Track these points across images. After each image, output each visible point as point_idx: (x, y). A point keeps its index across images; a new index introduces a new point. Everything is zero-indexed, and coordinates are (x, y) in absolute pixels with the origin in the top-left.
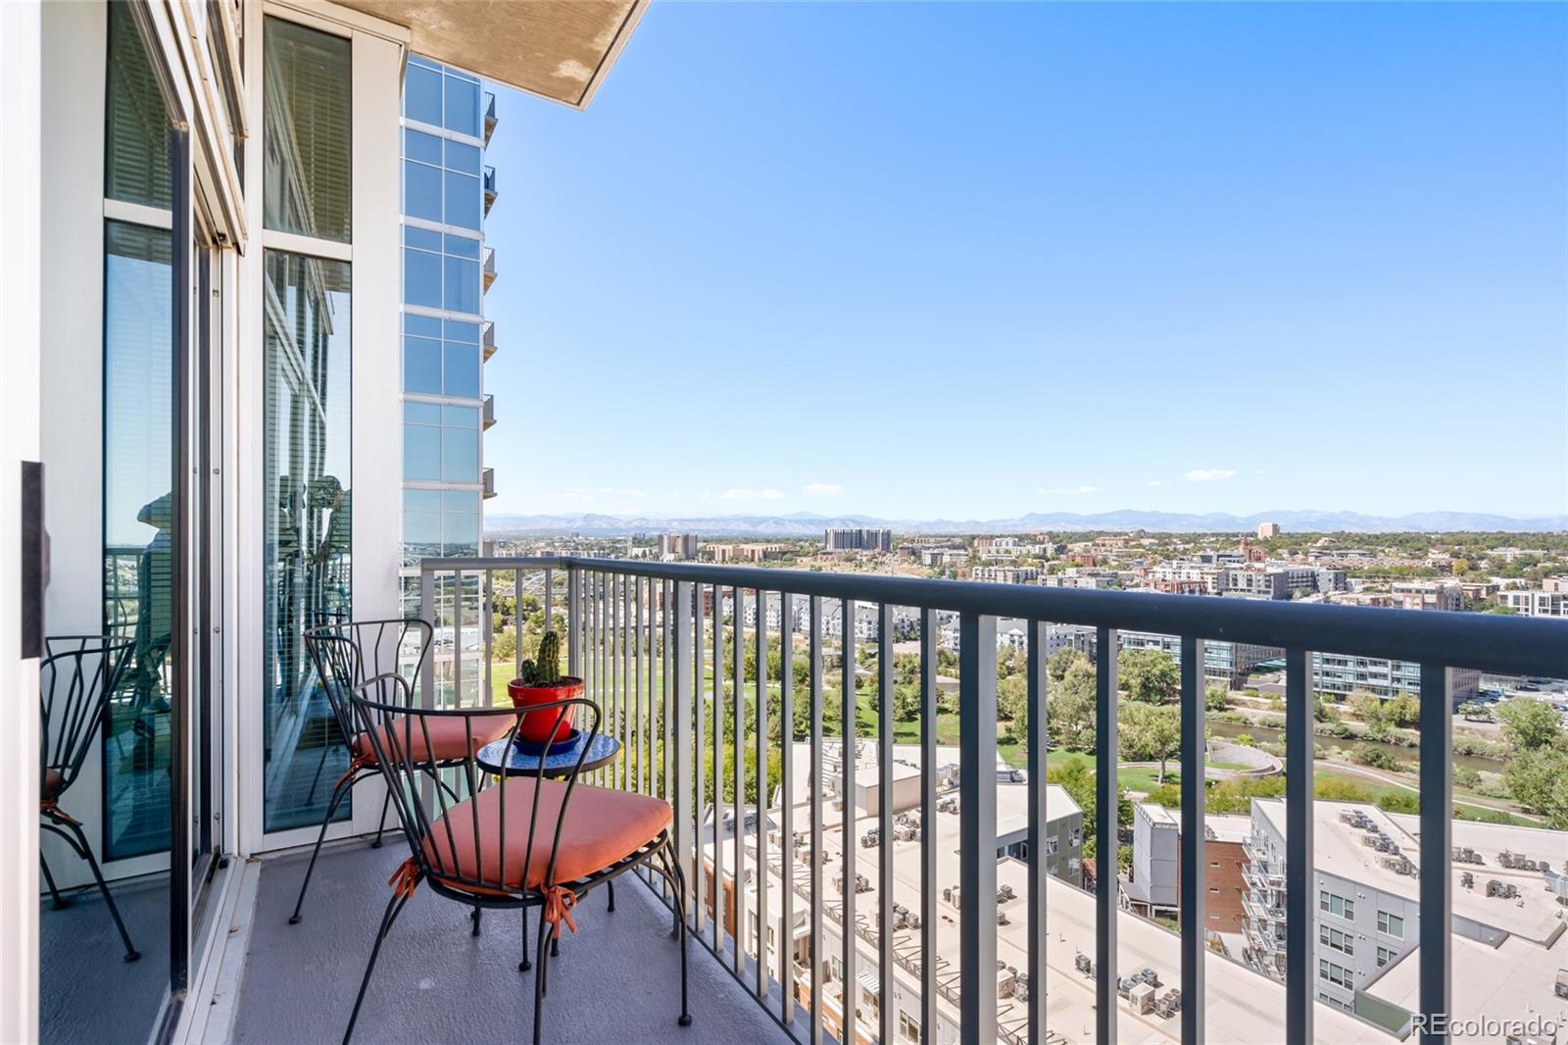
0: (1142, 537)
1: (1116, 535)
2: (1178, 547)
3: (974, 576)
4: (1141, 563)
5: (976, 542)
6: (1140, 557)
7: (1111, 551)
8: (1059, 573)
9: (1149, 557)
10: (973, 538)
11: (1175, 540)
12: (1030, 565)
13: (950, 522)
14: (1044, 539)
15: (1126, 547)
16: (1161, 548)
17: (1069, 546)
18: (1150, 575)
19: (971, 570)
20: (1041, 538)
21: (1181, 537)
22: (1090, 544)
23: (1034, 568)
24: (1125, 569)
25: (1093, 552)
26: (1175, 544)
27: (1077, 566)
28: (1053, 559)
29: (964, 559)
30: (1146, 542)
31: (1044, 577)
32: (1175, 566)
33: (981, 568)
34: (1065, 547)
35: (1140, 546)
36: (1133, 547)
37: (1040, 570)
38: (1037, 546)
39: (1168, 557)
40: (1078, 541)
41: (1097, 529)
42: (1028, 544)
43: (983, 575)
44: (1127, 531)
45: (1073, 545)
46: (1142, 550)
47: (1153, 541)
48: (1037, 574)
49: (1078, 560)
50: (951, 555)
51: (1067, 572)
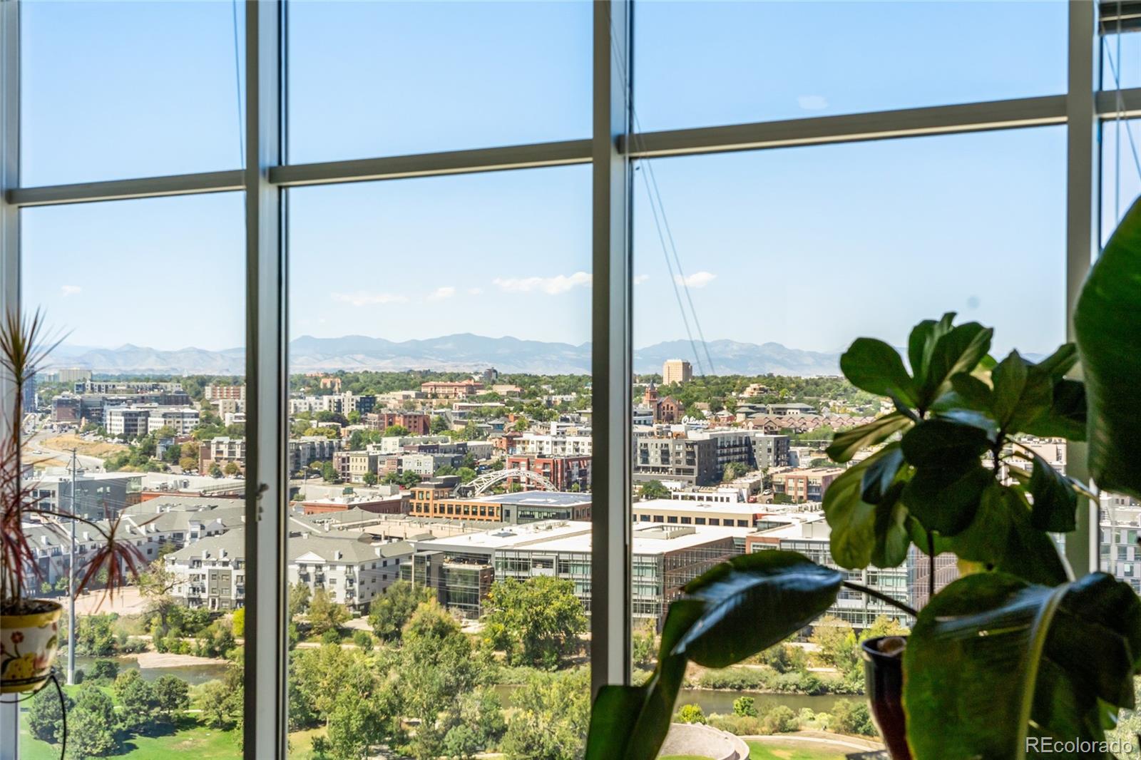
0: (494, 383)
1: (454, 377)
2: (553, 398)
3: (213, 455)
4: (500, 427)
5: (208, 392)
6: (498, 417)
7: (450, 406)
8: (370, 447)
9: (511, 418)
10: (203, 382)
11: (544, 387)
12: (317, 433)
13: (149, 351)
14: (333, 385)
15: (473, 400)
16: (527, 401)
17: (379, 398)
18: (519, 447)
19: (208, 443)
20: (328, 382)
21: (553, 380)
22: (412, 393)
23: (325, 439)
24: (475, 438)
25: (419, 408)
26: (547, 393)
27: (398, 433)
28: (355, 421)
29: (190, 423)
30: (502, 390)
31: (344, 455)
32: (554, 431)
33: (227, 440)
34: (373, 400)
35: (494, 397)
36: (485, 399)
37: (335, 441)
38: (326, 398)
39: (540, 417)
40: (392, 389)
41: (418, 366)
42: (307, 393)
43: (232, 453)
44: (467, 371)
45: (385, 395)
46: (498, 404)
47: (512, 388)
48: (332, 448)
49: (399, 422)
50: (165, 415)
51: (383, 445)
